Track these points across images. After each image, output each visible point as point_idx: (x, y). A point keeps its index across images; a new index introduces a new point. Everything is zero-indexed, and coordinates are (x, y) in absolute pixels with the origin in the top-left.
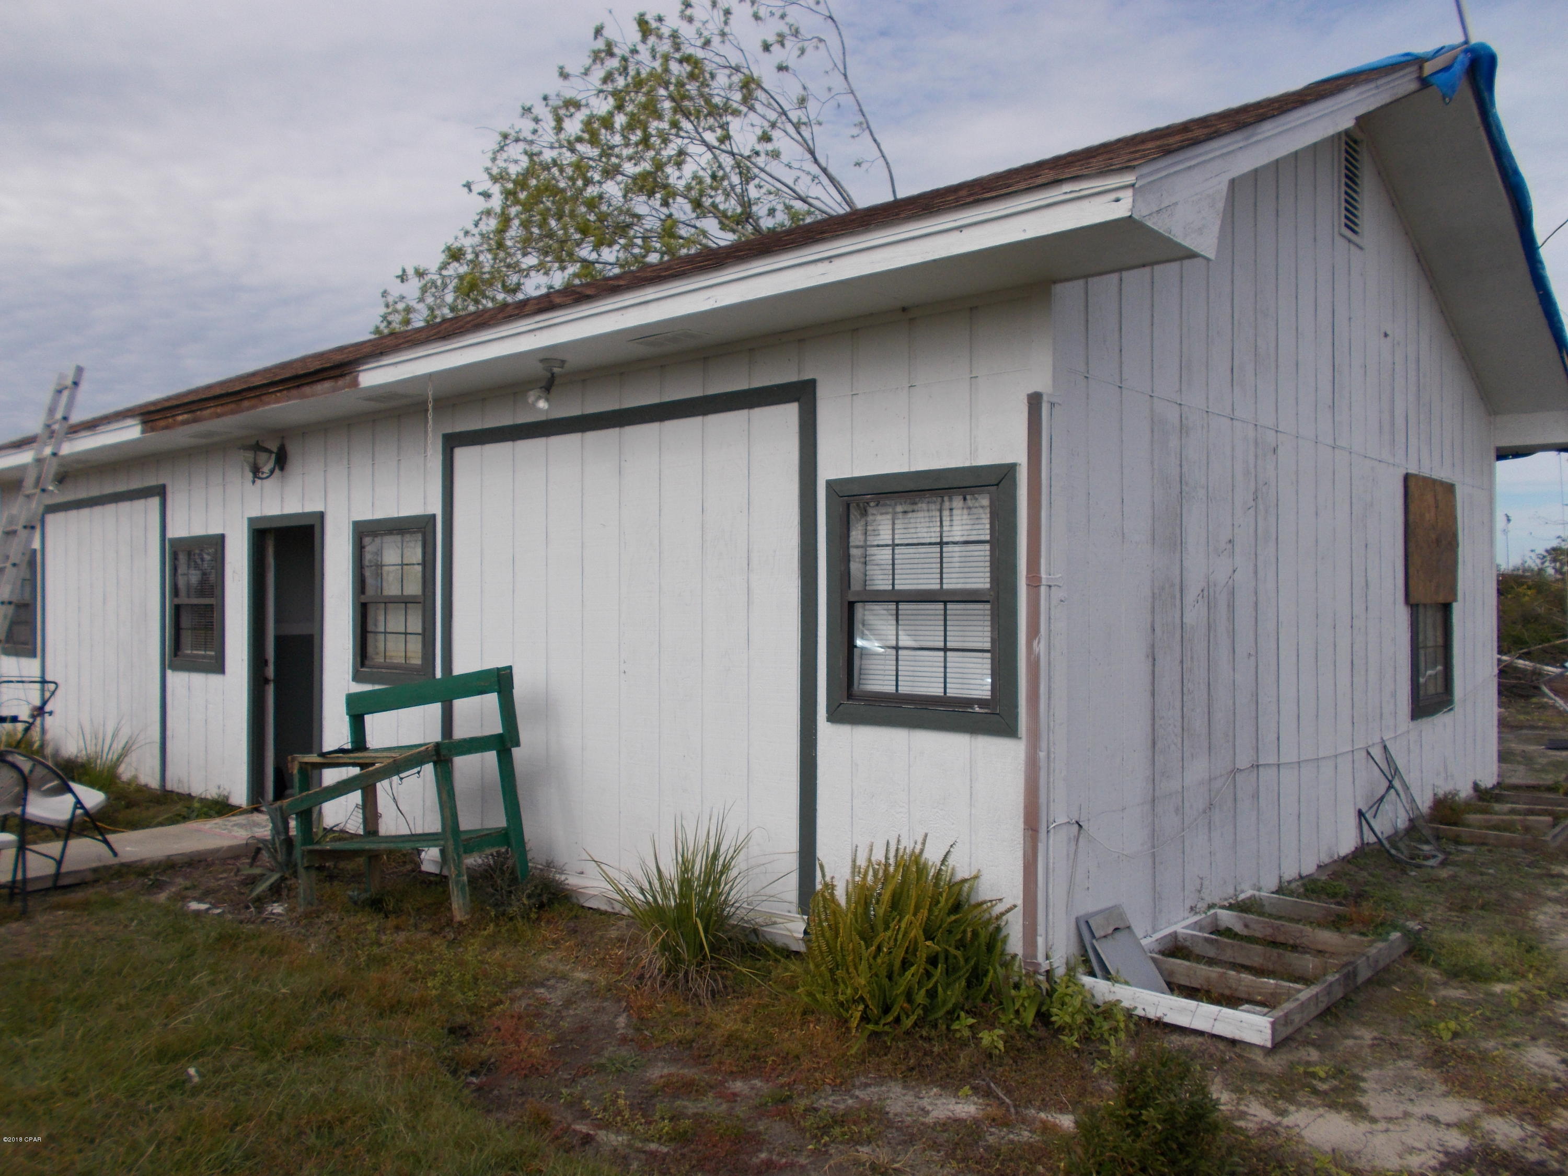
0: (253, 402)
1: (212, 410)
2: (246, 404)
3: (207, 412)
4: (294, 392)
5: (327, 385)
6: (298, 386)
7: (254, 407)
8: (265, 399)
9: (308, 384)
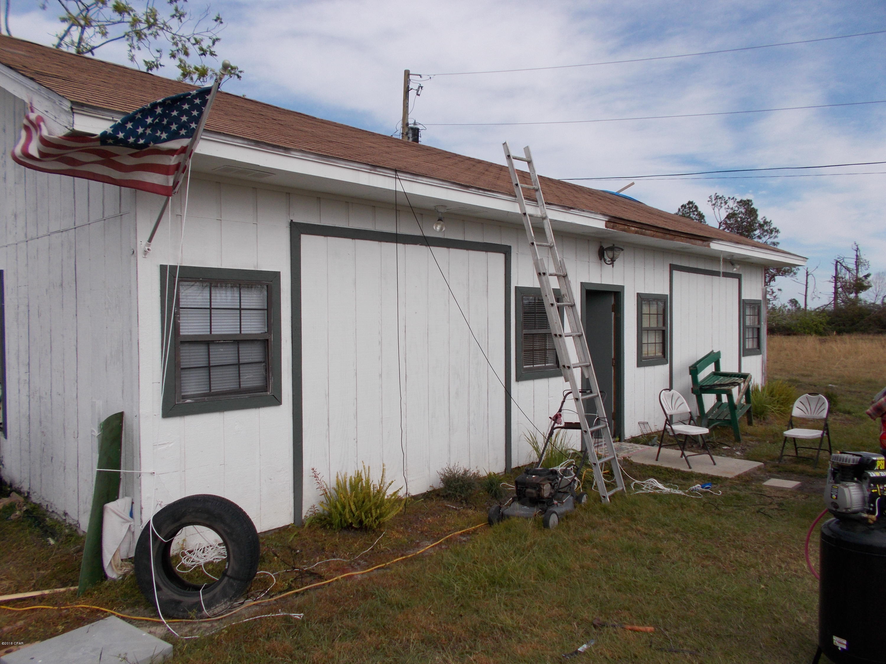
0: (673, 237)
1: (652, 232)
2: (668, 236)
3: (648, 232)
4: (688, 240)
5: (700, 242)
6: (690, 238)
7: (672, 240)
8: (677, 238)
9: (694, 239)
